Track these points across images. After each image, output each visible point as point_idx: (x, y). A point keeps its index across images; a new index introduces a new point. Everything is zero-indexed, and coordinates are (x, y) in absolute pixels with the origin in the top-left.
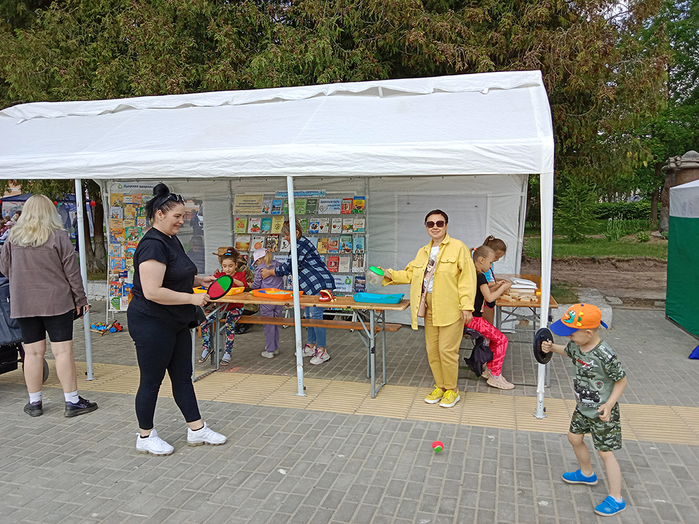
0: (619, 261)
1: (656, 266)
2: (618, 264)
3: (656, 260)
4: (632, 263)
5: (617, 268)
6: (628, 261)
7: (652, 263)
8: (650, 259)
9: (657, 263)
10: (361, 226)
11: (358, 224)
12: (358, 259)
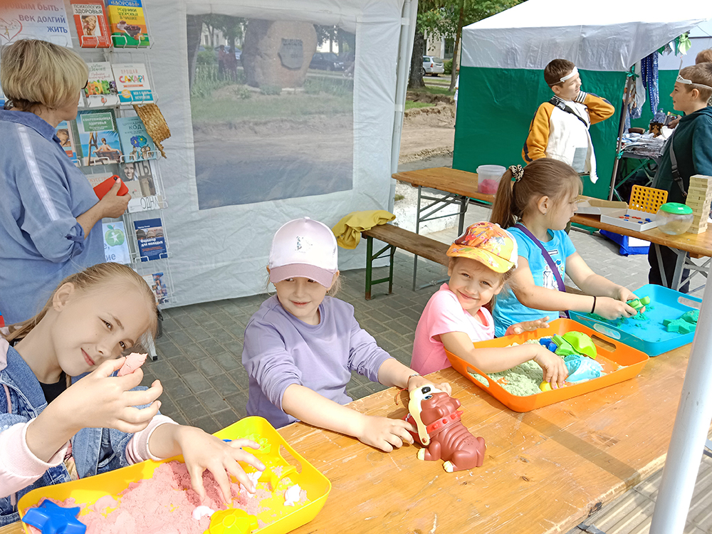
0: (256, 124)
1: (292, 128)
2: (257, 128)
3: (291, 121)
4: (269, 125)
5: (256, 132)
6: (265, 123)
7: (288, 125)
8: (286, 120)
9: (293, 125)
10: (140, 84)
11: (129, 80)
12: (138, 175)
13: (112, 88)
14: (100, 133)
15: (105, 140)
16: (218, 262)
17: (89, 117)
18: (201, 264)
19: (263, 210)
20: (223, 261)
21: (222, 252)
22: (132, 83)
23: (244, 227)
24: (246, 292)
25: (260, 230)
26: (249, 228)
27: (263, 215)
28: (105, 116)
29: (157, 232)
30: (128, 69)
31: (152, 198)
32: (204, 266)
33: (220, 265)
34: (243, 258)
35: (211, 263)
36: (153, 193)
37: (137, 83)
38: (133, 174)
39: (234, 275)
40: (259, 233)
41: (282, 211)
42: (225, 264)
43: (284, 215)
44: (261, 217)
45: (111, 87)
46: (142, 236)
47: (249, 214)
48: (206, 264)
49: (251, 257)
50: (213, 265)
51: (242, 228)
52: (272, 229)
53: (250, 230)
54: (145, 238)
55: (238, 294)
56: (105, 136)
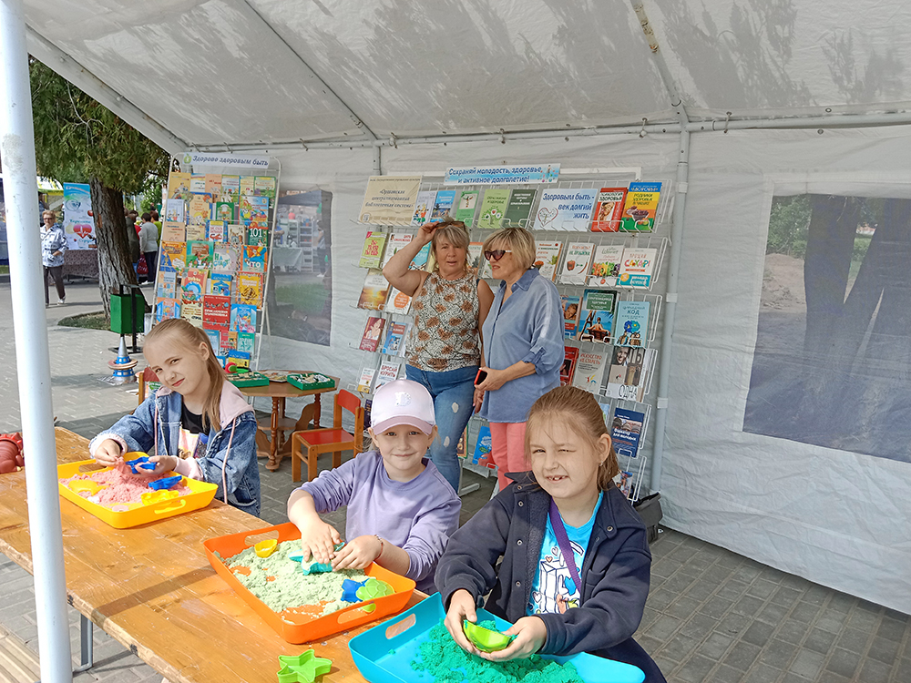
10: (643, 268)
11: (634, 264)
12: (628, 361)
13: (615, 271)
14: (599, 313)
15: (600, 319)
16: (752, 506)
17: (593, 296)
18: (731, 500)
19: (835, 461)
20: (758, 508)
21: (761, 495)
22: (635, 267)
23: (799, 474)
24: (776, 563)
25: (823, 488)
26: (807, 478)
27: (833, 468)
28: (607, 297)
29: (634, 427)
30: (638, 253)
31: (633, 388)
32: (734, 504)
33: (753, 510)
34: (785, 515)
35: (744, 504)
36: (636, 384)
37: (640, 268)
38: (625, 359)
39: (768, 532)
40: (821, 492)
41: (868, 473)
42: (759, 512)
43: (869, 480)
44: (830, 470)
45: (615, 269)
46: (617, 425)
47: (811, 459)
48: (737, 502)
49: (797, 519)
50: (745, 508)
51: (795, 475)
52: (841, 493)
53: (807, 481)
54: (619, 428)
55: (766, 560)
56: (602, 316)
